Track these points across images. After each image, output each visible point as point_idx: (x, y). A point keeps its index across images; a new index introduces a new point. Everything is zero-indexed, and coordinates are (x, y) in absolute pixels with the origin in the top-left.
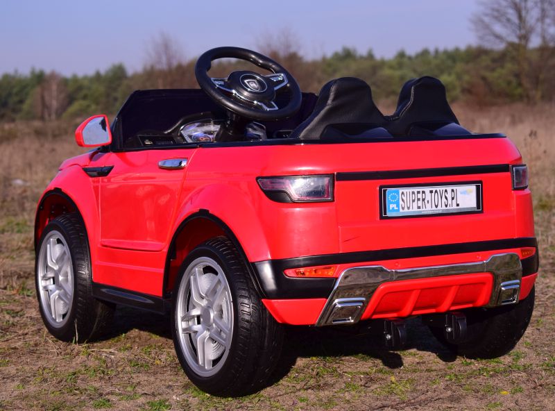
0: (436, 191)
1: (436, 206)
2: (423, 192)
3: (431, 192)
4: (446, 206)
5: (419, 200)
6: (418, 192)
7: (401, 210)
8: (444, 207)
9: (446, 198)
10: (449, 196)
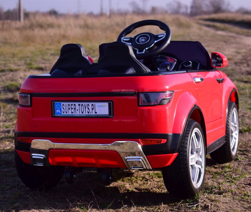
0: (82, 105)
1: (82, 113)
2: (75, 105)
3: (79, 105)
4: (89, 113)
5: (72, 108)
6: (72, 105)
7: (62, 113)
8: (87, 113)
9: (88, 109)
10: (90, 107)
